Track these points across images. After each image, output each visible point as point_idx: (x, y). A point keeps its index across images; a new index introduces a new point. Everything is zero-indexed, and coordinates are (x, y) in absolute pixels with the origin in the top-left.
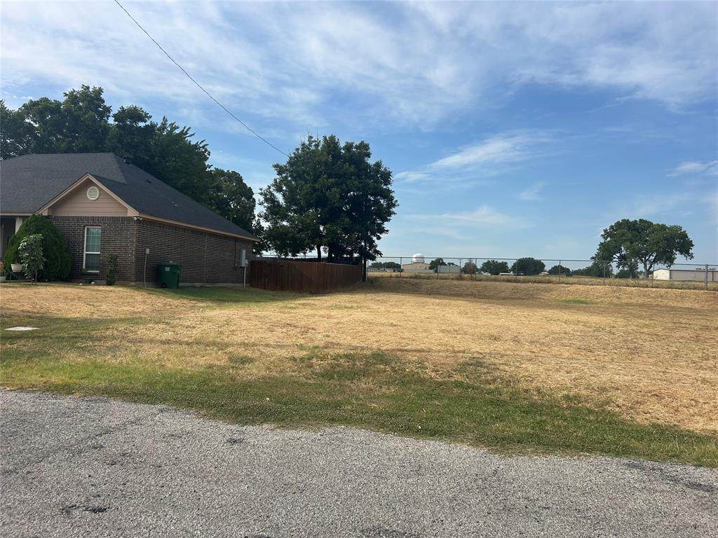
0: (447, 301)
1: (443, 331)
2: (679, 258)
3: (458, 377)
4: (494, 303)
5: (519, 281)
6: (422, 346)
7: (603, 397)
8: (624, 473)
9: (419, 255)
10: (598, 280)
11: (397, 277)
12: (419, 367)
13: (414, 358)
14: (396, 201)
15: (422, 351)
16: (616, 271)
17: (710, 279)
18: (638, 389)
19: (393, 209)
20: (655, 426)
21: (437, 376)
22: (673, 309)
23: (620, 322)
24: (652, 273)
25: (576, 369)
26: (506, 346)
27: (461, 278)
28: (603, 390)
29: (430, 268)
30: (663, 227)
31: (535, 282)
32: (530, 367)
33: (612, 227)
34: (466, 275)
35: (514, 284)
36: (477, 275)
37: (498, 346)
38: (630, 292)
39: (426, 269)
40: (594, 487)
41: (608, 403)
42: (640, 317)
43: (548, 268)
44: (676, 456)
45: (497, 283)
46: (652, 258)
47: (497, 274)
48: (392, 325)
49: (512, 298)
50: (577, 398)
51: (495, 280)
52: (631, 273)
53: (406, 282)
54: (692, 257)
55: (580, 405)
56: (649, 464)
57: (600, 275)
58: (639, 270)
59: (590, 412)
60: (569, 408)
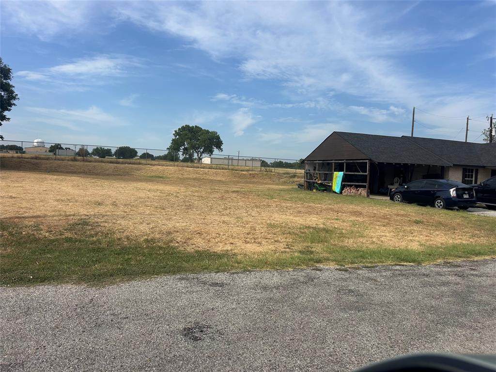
0: (63, 177)
1: (58, 200)
2: (216, 151)
3: (68, 235)
4: (100, 178)
5: (118, 163)
6: (39, 213)
7: (169, 238)
8: (176, 285)
9: (40, 140)
10: (171, 163)
11: (19, 158)
12: (35, 230)
13: (30, 224)
14: (16, 95)
15: (39, 217)
16: (181, 157)
17: (230, 164)
18: (189, 231)
19: (13, 102)
20: (197, 252)
21: (51, 236)
22: (212, 181)
23: (183, 189)
24: (201, 159)
25: (153, 221)
26: (107, 209)
27: (75, 160)
28: (169, 233)
29: (50, 151)
30: (208, 132)
31: (130, 163)
32: (123, 222)
33: (179, 129)
34: (79, 158)
35: (115, 165)
36: (89, 158)
37: (101, 210)
38: (189, 171)
39: (46, 151)
40: (158, 297)
41: (171, 241)
42: (194, 186)
43: (139, 154)
44: (206, 269)
45: (103, 164)
46: (202, 150)
47: (104, 157)
48: (11, 197)
49: (114, 175)
50: (153, 240)
51: (102, 162)
52: (190, 159)
53: (27, 162)
54: (222, 151)
55: (155, 245)
56: (191, 276)
57: (172, 160)
58: (194, 157)
59: (161, 248)
60: (147, 247)
